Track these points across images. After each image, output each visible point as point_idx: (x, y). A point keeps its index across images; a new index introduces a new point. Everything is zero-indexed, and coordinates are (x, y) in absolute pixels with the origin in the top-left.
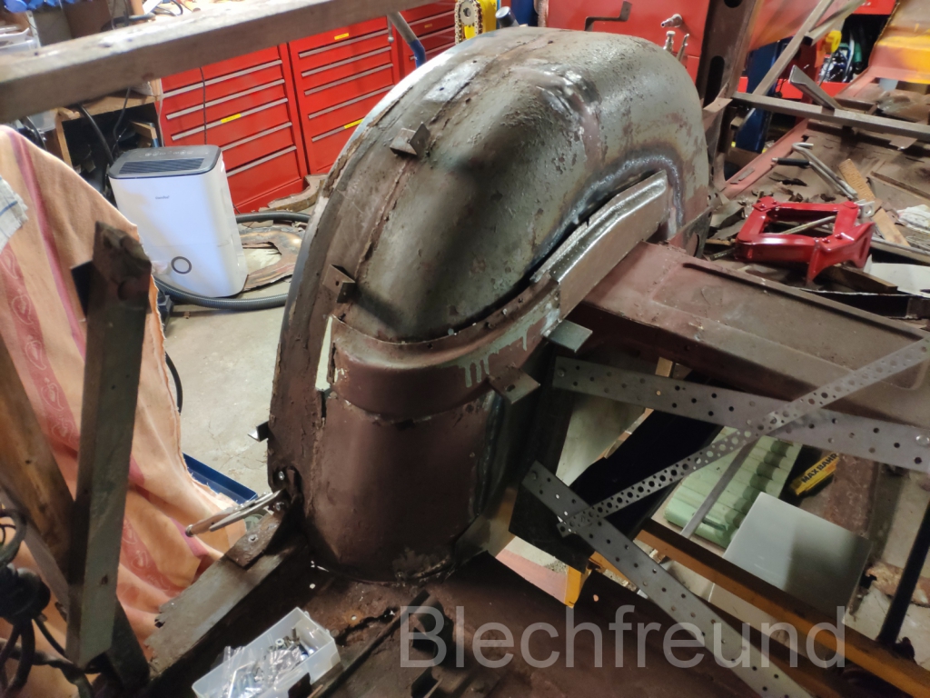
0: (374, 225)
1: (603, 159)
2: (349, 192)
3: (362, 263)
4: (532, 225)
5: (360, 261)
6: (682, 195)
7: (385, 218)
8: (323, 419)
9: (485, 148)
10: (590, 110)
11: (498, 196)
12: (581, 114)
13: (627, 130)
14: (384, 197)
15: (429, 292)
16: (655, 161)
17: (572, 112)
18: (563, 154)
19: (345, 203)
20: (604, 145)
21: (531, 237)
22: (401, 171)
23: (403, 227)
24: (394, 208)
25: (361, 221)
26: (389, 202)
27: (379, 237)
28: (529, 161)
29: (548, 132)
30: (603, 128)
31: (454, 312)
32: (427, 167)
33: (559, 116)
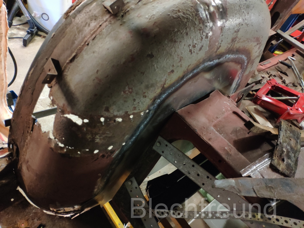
0: (80, 44)
1: (216, 52)
2: (76, 20)
3: (68, 63)
4: (165, 77)
5: (68, 61)
6: (243, 73)
7: (87, 43)
8: (32, 132)
9: (154, 24)
10: (219, 23)
11: (151, 56)
12: (214, 24)
13: (233, 40)
14: (91, 30)
15: (96, 95)
16: (239, 57)
17: (209, 21)
18: (196, 44)
19: (71, 26)
20: (219, 45)
21: (162, 83)
22: (105, 19)
23: (94, 53)
24: (93, 39)
25: (75, 40)
26: (92, 35)
27: (81, 52)
28: (175, 42)
29: (192, 28)
30: (222, 36)
31: (107, 110)
32: (119, 23)
33: (202, 21)
